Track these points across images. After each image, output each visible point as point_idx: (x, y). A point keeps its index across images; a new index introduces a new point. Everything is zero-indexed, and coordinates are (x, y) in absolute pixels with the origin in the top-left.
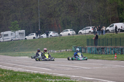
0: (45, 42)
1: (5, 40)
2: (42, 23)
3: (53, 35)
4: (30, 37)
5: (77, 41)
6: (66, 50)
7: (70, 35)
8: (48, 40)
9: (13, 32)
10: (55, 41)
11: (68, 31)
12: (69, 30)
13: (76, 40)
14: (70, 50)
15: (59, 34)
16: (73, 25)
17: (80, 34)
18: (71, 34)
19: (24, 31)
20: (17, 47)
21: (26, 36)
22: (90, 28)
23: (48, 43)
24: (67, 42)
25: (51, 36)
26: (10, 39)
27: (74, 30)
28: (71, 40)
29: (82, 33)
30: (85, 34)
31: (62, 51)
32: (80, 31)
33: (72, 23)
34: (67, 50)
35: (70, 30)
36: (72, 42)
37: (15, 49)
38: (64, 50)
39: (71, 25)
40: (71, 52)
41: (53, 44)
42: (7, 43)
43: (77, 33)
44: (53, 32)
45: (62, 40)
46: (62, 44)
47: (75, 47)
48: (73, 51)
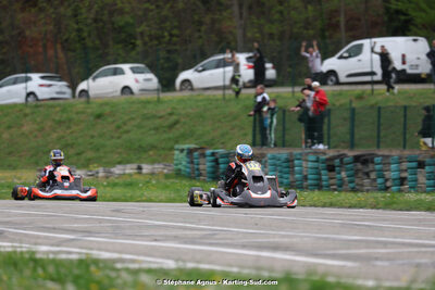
0: (9, 127)
3: (43, 93)
5: (176, 122)
6: (140, 168)
7: (132, 93)
8: (26, 115)
10: (60, 123)
11: (123, 73)
12: (126, 67)
13: (174, 118)
14: (158, 167)
16: (145, 44)
17: (181, 90)
23: (26, 129)
24: (126, 128)
25: (31, 99)
27: (152, 68)
28: (146, 117)
29: (196, 84)
31: (117, 170)
32: (184, 75)
33: (142, 34)
34: (146, 168)
35: (134, 71)
36: (156, 129)
38: (130, 169)
40: (167, 177)
41: (55, 136)
43: (167, 84)
44: (43, 78)
45: (99, 116)
46: (101, 135)
47: (190, 152)
48: (178, 174)
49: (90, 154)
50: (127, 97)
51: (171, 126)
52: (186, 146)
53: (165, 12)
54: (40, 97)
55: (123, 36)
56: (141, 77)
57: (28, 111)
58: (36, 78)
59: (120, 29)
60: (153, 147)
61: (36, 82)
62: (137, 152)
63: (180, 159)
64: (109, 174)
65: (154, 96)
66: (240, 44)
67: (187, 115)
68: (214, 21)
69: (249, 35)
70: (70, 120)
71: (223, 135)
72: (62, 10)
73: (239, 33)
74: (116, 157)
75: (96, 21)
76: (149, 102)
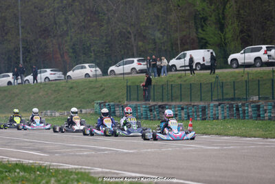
0: (34, 94)
2: (27, 51)
3: (52, 77)
4: (1, 81)
5: (104, 90)
6: (81, 111)
7: (89, 76)
8: (41, 88)
10: (55, 91)
11: (85, 68)
12: (87, 65)
13: (102, 88)
14: (88, 111)
15: (65, 74)
16: (95, 54)
17: (110, 75)
18: (91, 74)
22: (133, 62)
23: (40, 94)
24: (82, 93)
25: (47, 80)
27: (98, 65)
28: (91, 88)
29: (117, 72)
30: (123, 74)
32: (111, 68)
33: (94, 50)
34: (84, 111)
35: (90, 67)
36: (95, 93)
39: (92, 54)
40: (91, 114)
41: (53, 97)
43: (105, 72)
44: (51, 71)
45: (71, 88)
46: (72, 96)
48: (96, 113)
50: (87, 78)
51: (101, 92)
54: (51, 79)
56: (93, 69)
57: (42, 86)
58: (48, 70)
61: (48, 73)
64: (68, 114)
67: (108, 87)
70: (59, 90)
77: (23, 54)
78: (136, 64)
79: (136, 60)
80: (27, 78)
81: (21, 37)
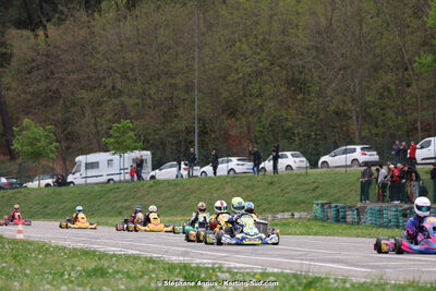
0: (217, 190)
1: (89, 181)
2: (203, 133)
3: (239, 169)
4: (168, 173)
5: (317, 187)
6: (293, 215)
7: (292, 169)
8: (227, 183)
9: (116, 157)
10: (247, 187)
11: (287, 157)
12: (288, 154)
13: (315, 185)
14: (304, 214)
16: (300, 139)
17: (321, 167)
18: (294, 166)
19: (149, 153)
20: (127, 203)
21: (153, 169)
22: (354, 150)
23: (227, 191)
24: (287, 191)
25: (231, 173)
26: (105, 179)
27: (304, 154)
28: (299, 184)
29: (330, 164)
31: (279, 216)
32: (323, 159)
33: (298, 133)
34: (297, 215)
35: (293, 156)
36: (305, 191)
37: (122, 207)
38: (287, 215)
39: (296, 139)
40: (309, 220)
42: (97, 188)
43: (314, 164)
44: (239, 160)
45: (271, 183)
46: (272, 195)
47: (323, 205)
48: (316, 218)
49: (265, 206)
50: (289, 172)
51: (314, 190)
52: (320, 202)
53: (313, 121)
54: (237, 171)
55: (288, 135)
56: (297, 159)
57: (228, 180)
58: (234, 159)
59: (287, 130)
60: (303, 202)
61: (234, 163)
62: (293, 205)
63: (317, 209)
64: (274, 219)
65: (303, 171)
66: (357, 140)
67: (324, 183)
68: (342, 126)
69: (363, 134)
70: (254, 186)
71: (345, 195)
72: (250, 119)
73: (357, 133)
74: (281, 208)
75: (271, 125)
76: (300, 175)
77: (199, 136)
78: (359, 154)
79: (358, 148)
80: (203, 169)
81: (196, 112)
